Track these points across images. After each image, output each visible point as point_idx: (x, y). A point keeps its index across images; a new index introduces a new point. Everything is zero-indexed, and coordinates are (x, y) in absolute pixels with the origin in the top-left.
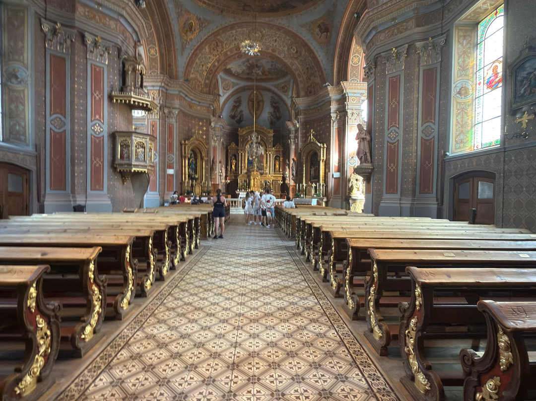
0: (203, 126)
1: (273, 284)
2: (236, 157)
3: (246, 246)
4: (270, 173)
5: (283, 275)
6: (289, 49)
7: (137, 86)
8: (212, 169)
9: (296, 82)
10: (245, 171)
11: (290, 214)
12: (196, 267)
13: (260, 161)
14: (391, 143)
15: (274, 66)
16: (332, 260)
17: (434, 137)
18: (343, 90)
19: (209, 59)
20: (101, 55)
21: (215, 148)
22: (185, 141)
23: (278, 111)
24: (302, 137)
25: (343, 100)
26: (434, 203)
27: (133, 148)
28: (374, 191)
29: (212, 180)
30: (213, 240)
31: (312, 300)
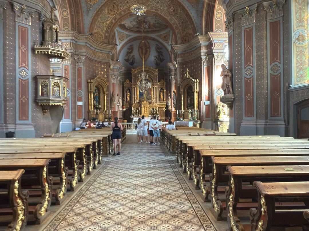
0: (104, 68)
1: (157, 191)
2: (130, 90)
3: (137, 161)
4: (156, 102)
5: (165, 184)
6: (168, 9)
7: (53, 40)
8: (112, 100)
9: (174, 33)
10: (137, 101)
11: (171, 135)
12: (99, 179)
13: (149, 93)
14: (247, 79)
15: (157, 21)
16: (202, 173)
17: (280, 73)
18: (210, 38)
19: (108, 18)
20: (26, 19)
21: (113, 84)
22: (90, 80)
23: (162, 55)
24: (180, 74)
25: (210, 46)
26: (282, 124)
27: (51, 87)
28: (236, 115)
29: (112, 108)
30: (113, 156)
31: (187, 204)
